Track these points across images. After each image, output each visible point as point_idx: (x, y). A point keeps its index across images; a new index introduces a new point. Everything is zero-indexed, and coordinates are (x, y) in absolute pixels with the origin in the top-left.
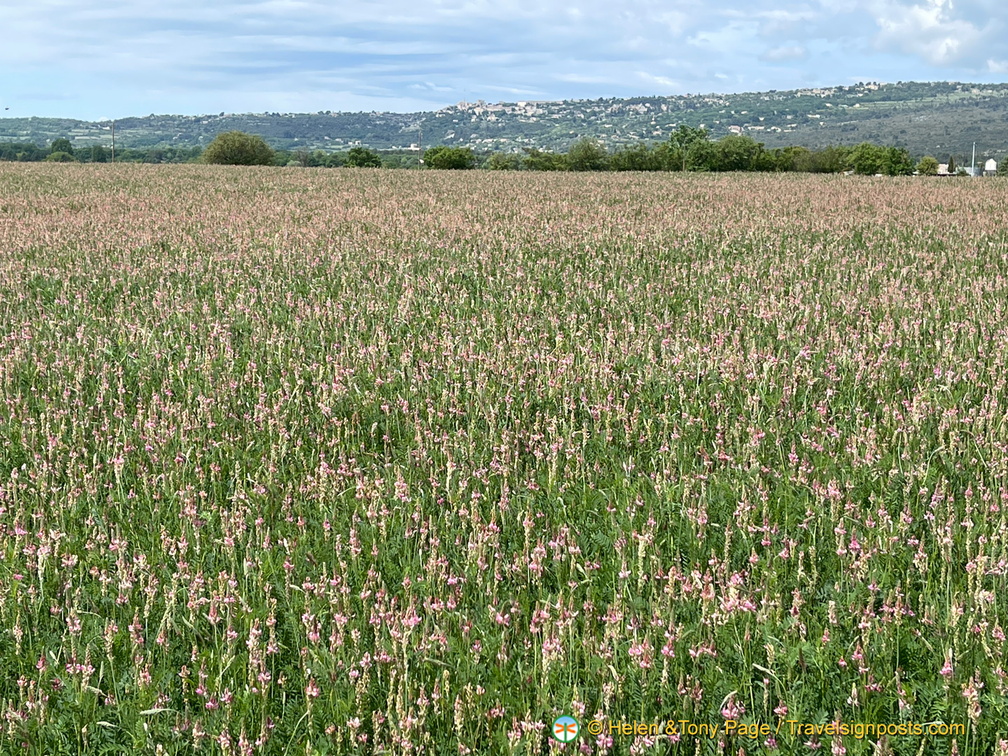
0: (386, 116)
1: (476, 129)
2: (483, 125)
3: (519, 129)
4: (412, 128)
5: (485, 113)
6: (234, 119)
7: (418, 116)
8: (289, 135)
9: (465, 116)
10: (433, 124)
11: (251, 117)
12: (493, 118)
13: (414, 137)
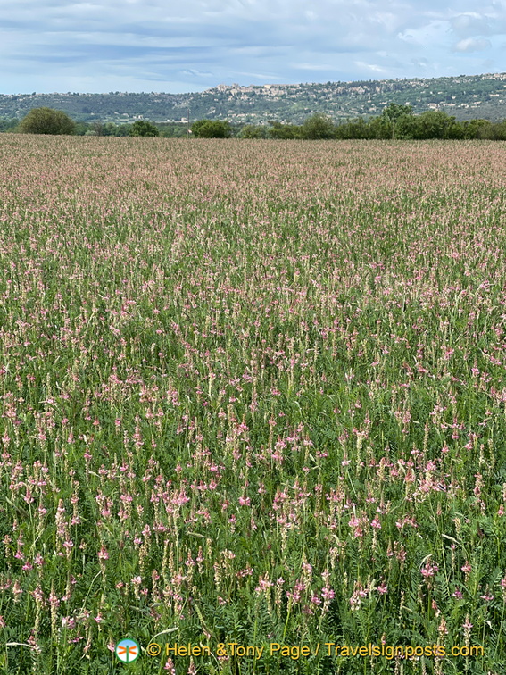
0: (162, 96)
1: (232, 106)
2: (238, 103)
3: (266, 106)
4: (183, 105)
5: (239, 94)
6: (44, 98)
7: (186, 96)
8: (86, 111)
9: (223, 96)
10: (199, 102)
11: (57, 96)
12: (246, 98)
13: (185, 112)
